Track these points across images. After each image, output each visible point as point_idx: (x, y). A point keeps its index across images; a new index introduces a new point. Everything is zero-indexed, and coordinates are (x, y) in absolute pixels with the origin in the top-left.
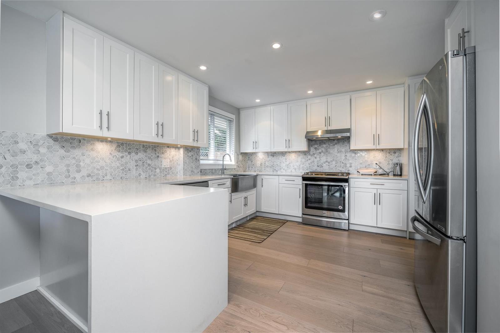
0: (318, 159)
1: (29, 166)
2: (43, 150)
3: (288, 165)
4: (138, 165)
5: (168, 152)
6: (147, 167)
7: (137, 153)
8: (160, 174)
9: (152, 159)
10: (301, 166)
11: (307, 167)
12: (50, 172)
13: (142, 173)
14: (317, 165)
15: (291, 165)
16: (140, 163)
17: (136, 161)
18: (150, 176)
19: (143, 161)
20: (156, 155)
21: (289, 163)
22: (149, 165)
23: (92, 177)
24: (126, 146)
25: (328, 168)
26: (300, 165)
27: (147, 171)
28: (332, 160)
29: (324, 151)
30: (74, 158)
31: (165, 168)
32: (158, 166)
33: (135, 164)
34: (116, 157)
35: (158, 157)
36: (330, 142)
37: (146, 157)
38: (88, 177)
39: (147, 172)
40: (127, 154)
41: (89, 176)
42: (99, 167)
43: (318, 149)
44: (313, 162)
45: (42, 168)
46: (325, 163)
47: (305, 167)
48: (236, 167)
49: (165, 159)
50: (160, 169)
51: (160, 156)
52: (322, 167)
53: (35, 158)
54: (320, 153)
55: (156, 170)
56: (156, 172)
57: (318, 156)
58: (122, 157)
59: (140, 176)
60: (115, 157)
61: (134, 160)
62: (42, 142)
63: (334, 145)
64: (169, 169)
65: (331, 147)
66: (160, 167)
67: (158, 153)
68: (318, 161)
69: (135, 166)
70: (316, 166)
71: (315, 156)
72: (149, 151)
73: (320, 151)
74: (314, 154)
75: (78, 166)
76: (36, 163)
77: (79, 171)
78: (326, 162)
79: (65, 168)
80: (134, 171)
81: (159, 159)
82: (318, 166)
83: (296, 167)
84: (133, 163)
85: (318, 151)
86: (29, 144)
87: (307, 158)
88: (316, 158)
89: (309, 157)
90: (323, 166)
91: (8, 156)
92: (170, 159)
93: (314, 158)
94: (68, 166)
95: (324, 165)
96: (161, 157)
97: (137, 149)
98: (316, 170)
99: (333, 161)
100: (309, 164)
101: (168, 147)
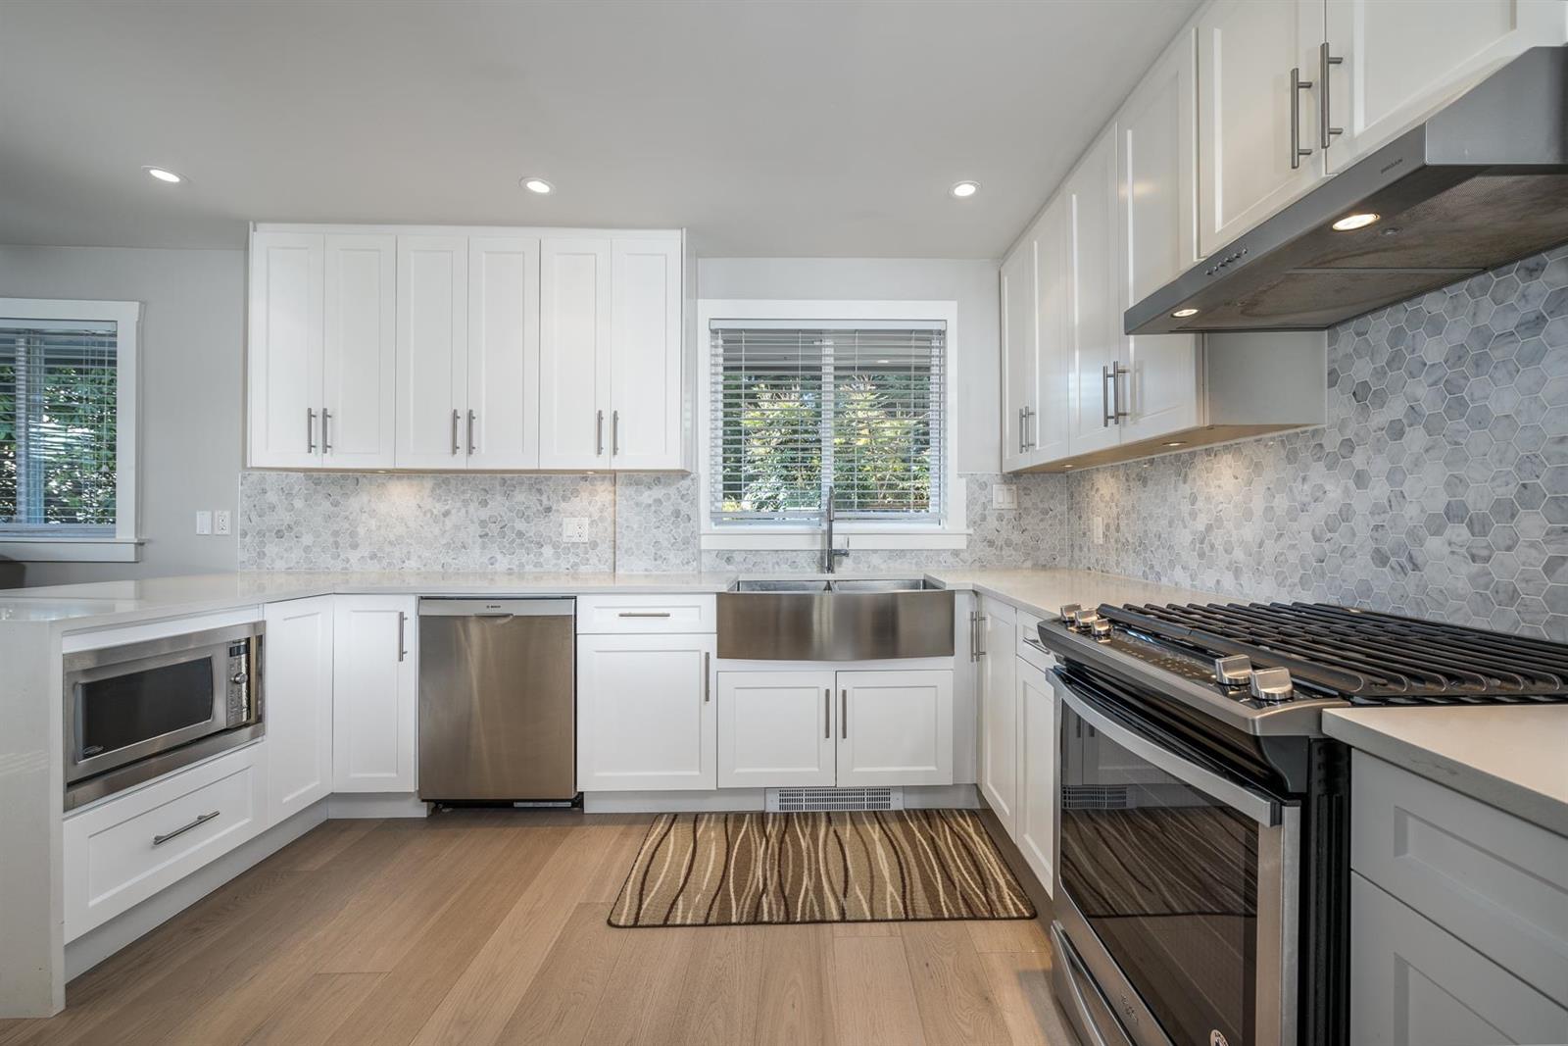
0: (1379, 490)
1: (279, 534)
2: (299, 504)
3: (1202, 543)
4: (487, 535)
5: (583, 494)
6: (513, 541)
7: (484, 503)
8: (554, 561)
9: (528, 516)
10: (1271, 548)
11: (1303, 558)
12: (309, 547)
13: (499, 556)
14: (1371, 545)
15: (1218, 538)
16: (494, 529)
17: (483, 523)
18: (521, 565)
19: (503, 524)
20: (541, 505)
21: (1209, 528)
22: (520, 534)
23: (380, 560)
24: (457, 484)
25: (1472, 579)
26: (1260, 545)
27: (513, 551)
28: (1510, 491)
29: (1426, 409)
30: (346, 518)
31: (574, 543)
32: (550, 537)
33: (480, 531)
34: (432, 514)
35: (548, 510)
36: (1486, 300)
37: (510, 511)
38: (371, 558)
39: (513, 553)
40: (459, 504)
41: (373, 556)
42: (392, 538)
43: (1381, 399)
44: (1345, 514)
45: (297, 537)
46: (1437, 532)
47: (1293, 558)
48: (964, 546)
49: (574, 516)
50: (556, 546)
51: (554, 508)
52: (1416, 567)
53: (288, 518)
54: (1396, 431)
55: (543, 550)
56: (541, 554)
57: (1380, 465)
58: (446, 514)
59: (492, 564)
60: (429, 515)
61: (476, 520)
62: (297, 488)
63: (1540, 321)
64: (586, 547)
65: (1497, 354)
66: (554, 540)
67: (549, 500)
68: (1377, 510)
69: (481, 536)
70: (1364, 558)
71: (1358, 460)
72: (520, 496)
73: (1396, 409)
74: (1349, 445)
75: (353, 534)
76: (290, 527)
77: (355, 546)
78: (1454, 513)
79: (332, 540)
80: (478, 551)
81: (553, 516)
82: (1381, 558)
83: (1239, 554)
84: (475, 529)
85: (1380, 418)
86: (280, 492)
87: (1304, 479)
88: (1361, 479)
89: (1318, 472)
90: (1419, 561)
91: (254, 518)
92: (590, 516)
93: (1351, 484)
94: (336, 534)
95: (1434, 544)
96: (558, 511)
97: (485, 490)
98: (1366, 590)
99: (1525, 505)
100: (1317, 539)
101: (585, 479)
